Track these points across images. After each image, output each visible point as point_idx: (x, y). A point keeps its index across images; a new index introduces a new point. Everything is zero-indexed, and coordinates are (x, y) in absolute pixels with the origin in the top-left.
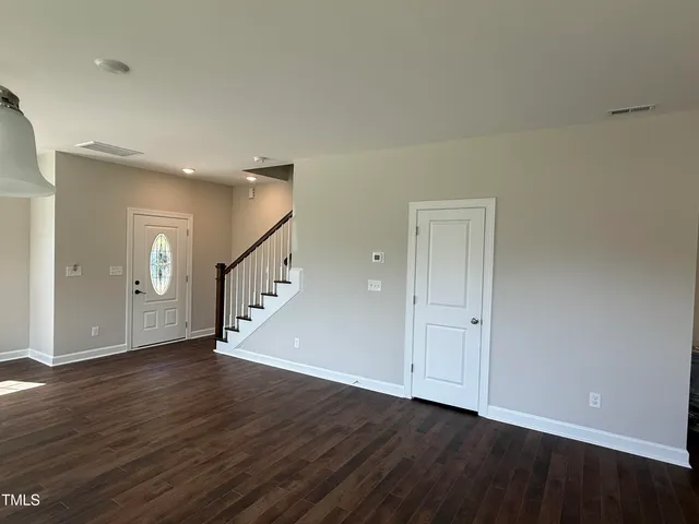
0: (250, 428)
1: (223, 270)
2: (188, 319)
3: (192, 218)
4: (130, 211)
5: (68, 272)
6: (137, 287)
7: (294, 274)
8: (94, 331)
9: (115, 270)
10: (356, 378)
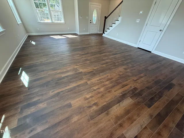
0: (106, 46)
1: (106, 18)
2: (99, 29)
3: (101, 5)
4: (90, 3)
5: (80, 18)
6: (91, 22)
7: (120, 19)
8: (84, 29)
9: (87, 18)
10: (127, 42)
